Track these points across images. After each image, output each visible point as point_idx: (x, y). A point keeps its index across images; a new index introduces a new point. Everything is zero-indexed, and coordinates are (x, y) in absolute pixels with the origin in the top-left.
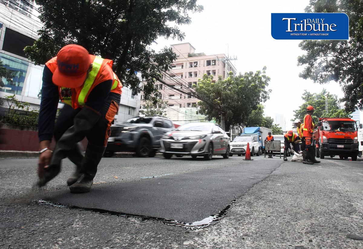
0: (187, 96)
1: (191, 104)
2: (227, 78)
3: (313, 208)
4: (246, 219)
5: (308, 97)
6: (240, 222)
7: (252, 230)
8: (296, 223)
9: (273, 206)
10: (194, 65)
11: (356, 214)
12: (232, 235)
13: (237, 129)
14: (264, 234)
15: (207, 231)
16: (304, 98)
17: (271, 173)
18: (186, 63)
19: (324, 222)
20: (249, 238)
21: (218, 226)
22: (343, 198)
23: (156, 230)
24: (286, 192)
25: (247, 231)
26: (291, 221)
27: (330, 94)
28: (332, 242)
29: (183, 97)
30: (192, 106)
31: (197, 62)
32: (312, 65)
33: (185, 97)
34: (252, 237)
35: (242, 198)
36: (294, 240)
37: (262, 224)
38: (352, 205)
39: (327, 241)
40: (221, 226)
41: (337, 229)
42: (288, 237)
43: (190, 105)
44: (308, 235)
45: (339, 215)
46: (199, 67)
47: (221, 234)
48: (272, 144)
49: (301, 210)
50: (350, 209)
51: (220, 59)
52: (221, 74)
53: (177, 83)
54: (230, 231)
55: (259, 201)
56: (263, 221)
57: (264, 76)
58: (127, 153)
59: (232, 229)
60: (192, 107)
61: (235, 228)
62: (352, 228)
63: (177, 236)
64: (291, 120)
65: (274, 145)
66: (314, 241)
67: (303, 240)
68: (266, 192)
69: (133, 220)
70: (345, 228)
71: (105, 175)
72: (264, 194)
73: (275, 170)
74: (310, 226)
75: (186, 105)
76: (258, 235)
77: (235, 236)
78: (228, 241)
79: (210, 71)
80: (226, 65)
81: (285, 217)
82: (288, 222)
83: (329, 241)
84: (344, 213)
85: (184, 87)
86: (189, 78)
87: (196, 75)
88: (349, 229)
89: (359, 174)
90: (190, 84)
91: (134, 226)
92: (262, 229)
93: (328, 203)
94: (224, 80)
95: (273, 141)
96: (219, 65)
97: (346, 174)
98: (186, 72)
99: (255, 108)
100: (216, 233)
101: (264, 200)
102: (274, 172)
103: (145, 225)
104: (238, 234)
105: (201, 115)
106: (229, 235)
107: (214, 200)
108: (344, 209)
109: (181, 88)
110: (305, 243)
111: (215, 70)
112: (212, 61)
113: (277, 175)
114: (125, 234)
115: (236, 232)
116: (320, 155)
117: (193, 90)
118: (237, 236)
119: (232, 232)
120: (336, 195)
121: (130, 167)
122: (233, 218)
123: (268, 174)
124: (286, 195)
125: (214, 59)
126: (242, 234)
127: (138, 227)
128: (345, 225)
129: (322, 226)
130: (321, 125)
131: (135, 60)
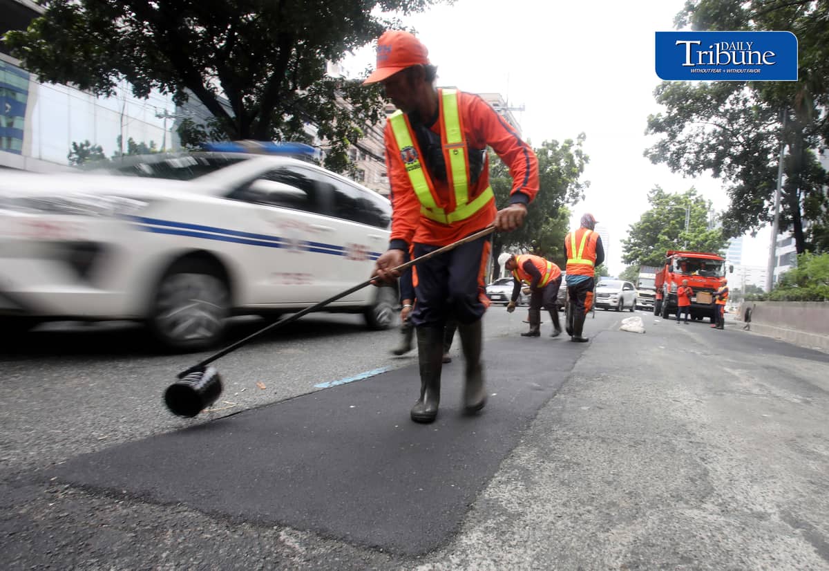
5: (659, 198)
32: (673, 136)
57: (579, 153)
99: (554, 213)
130: (670, 262)
131: (302, 96)
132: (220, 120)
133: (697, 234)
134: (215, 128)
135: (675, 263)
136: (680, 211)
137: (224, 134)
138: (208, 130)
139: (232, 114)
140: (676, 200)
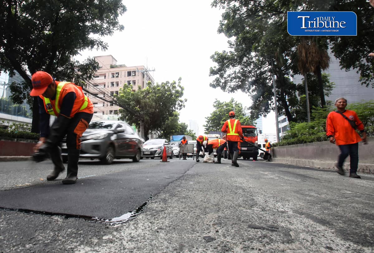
0: (109, 104)
1: (113, 111)
2: (146, 88)
3: (221, 203)
4: (160, 214)
5: (219, 105)
6: (155, 217)
7: (166, 224)
8: (205, 216)
9: (185, 202)
10: (115, 75)
11: (257, 207)
12: (148, 228)
13: (155, 133)
14: (177, 227)
15: (125, 226)
16: (215, 106)
17: (184, 173)
18: (109, 74)
19: (229, 214)
20: (163, 231)
21: (135, 221)
22: (246, 194)
23: (77, 227)
24: (197, 189)
25: (161, 225)
26: (201, 215)
27: (237, 103)
28: (236, 232)
29: (105, 105)
30: (114, 113)
31: (118, 73)
32: (222, 76)
33: (107, 105)
34: (165, 230)
35: (158, 196)
36: (203, 231)
37: (175, 218)
38: (254, 199)
39: (231, 231)
40: (138, 221)
41: (239, 220)
42: (197, 228)
44: (215, 226)
45: (243, 208)
46: (121, 77)
47: (137, 228)
49: (210, 204)
50: (252, 203)
51: (140, 70)
52: (141, 85)
53: (100, 92)
54: (146, 225)
55: (173, 198)
56: (176, 215)
57: (179, 86)
59: (148, 223)
60: (114, 114)
61: (151, 222)
62: (253, 219)
63: (97, 231)
64: (203, 126)
65: (188, 148)
66: (220, 231)
67: (210, 231)
68: (179, 190)
69: (56, 218)
70: (247, 219)
71: (31, 178)
72: (178, 191)
73: (188, 170)
74: (217, 219)
75: (109, 112)
76: (171, 228)
77: (151, 229)
78: (144, 234)
79: (130, 81)
80: (145, 76)
81: (195, 211)
82: (198, 216)
83: (233, 231)
84: (247, 207)
85: (107, 95)
86: (111, 88)
87: (118, 85)
88: (251, 220)
89: (260, 172)
90: (112, 93)
91: (57, 224)
92: (175, 223)
93: (233, 198)
94: (143, 89)
95: (187, 145)
96: (138, 76)
97: (249, 173)
98: (108, 83)
99: (171, 115)
100: (133, 228)
101: (177, 197)
102: (188, 172)
103: (67, 222)
104: (153, 228)
105: (122, 121)
106: (145, 229)
107: (133, 198)
108: (247, 203)
109: (104, 96)
110: (212, 233)
111: (135, 81)
112: (133, 72)
113: (190, 175)
114: (48, 231)
115: (151, 226)
116: (228, 157)
117: (115, 99)
118: (152, 229)
119: (148, 226)
120: (241, 191)
122: (149, 214)
123: (182, 174)
124: (197, 192)
125: (134, 70)
126: (156, 228)
127: (60, 224)
128: (247, 217)
129: (228, 218)
131: (60, 70)
132: (27, 82)
134: (25, 85)
136: (228, 110)
140: (227, 105)
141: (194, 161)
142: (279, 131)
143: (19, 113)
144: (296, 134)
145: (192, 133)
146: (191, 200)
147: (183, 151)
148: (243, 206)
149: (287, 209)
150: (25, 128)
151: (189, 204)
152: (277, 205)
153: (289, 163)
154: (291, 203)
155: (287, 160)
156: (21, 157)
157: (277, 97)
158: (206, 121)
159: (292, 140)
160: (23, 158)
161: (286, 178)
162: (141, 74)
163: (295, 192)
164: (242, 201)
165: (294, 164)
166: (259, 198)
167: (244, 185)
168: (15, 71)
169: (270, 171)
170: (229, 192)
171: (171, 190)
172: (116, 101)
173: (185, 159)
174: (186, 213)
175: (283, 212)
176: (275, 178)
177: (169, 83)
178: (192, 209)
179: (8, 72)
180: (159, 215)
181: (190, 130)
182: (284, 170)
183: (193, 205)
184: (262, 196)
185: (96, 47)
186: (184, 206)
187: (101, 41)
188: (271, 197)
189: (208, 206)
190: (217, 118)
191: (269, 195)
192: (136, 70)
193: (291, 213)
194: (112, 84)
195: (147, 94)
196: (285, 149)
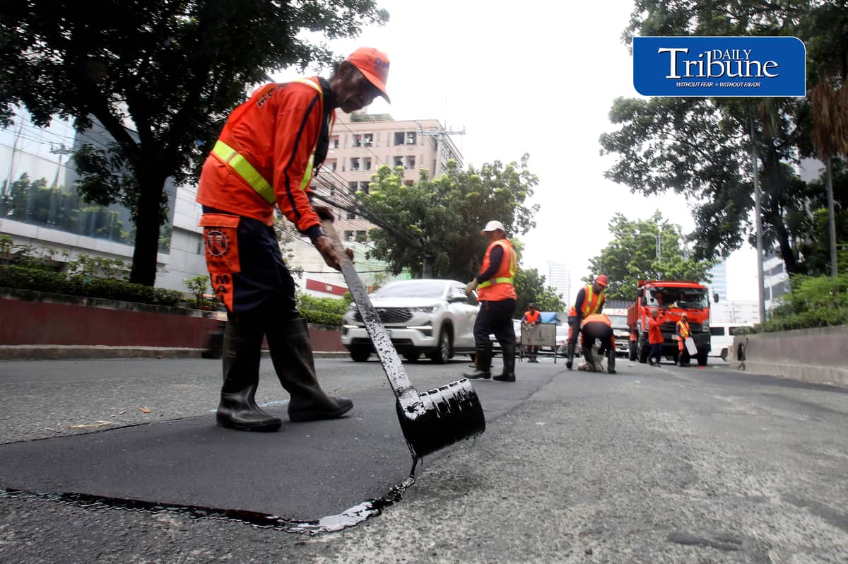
0: (344, 214)
1: (354, 233)
2: (440, 176)
3: (607, 477)
4: (449, 507)
5: (623, 226)
6: (434, 514)
7: (460, 533)
8: (564, 511)
9: (518, 473)
10: (363, 141)
11: (696, 485)
12: (409, 545)
14: (485, 541)
15: (351, 538)
16: (612, 229)
17: (527, 398)
18: (346, 137)
19: (624, 506)
20: (449, 552)
21: (380, 525)
22: (674, 452)
23: (219, 543)
24: (552, 440)
25: (447, 536)
26: (553, 508)
27: (669, 223)
28: (635, 554)
30: (357, 237)
31: (371, 135)
33: (339, 216)
34: (455, 550)
35: (449, 457)
36: (552, 553)
37: (485, 517)
38: (691, 467)
39: (626, 551)
40: (386, 526)
41: (649, 522)
42: (539, 545)
43: (351, 235)
44: (586, 539)
45: (661, 491)
46: (378, 146)
47: (383, 545)
48: (538, 331)
49: (581, 480)
50: (685, 476)
51: (427, 131)
52: (427, 167)
53: (322, 183)
54: (407, 536)
55: (487, 463)
56: (489, 510)
57: (524, 175)
58: (186, 349)
59: (412, 531)
60: (356, 241)
61: (419, 529)
62: (682, 518)
63: (272, 555)
64: (582, 280)
65: (542, 334)
66: (596, 552)
67: (572, 552)
68: (508, 440)
69: (164, 517)
70: (668, 520)
71: (115, 406)
72: (504, 445)
73: (538, 390)
74: (593, 519)
75: (342, 235)
76: (471, 543)
77: (417, 548)
78: (398, 560)
79: (402, 157)
80: (440, 144)
82: (546, 510)
83: (628, 551)
84: (672, 486)
85: (339, 192)
86: (352, 172)
87: (368, 165)
88: (676, 521)
89: (716, 397)
90: (353, 186)
91: (165, 534)
92: (483, 530)
93: (640, 463)
94: (432, 179)
95: (541, 325)
96: (422, 145)
97: (689, 399)
98: (344, 158)
100: (371, 544)
101: (500, 459)
102: (536, 394)
103: (194, 531)
104: (423, 544)
105: (377, 261)
106: (403, 547)
107: (383, 462)
109: (332, 194)
110: (575, 558)
111: (414, 156)
112: (409, 133)
113: (540, 402)
114: (135, 557)
115: (420, 538)
116: (639, 357)
117: (360, 202)
118: (421, 549)
119: (411, 540)
120: (661, 445)
121: (190, 384)
122: (420, 505)
123: (521, 399)
124: (553, 447)
125: (413, 130)
126: (433, 544)
127: (173, 536)
128: (669, 513)
129: (620, 517)
130: (642, 294)
131: (216, 120)
132: (123, 145)
133: (672, 263)
134: (117, 154)
135: (648, 295)
136: (648, 240)
137: (126, 160)
138: (109, 156)
139: (137, 140)
140: (643, 227)
141: (556, 365)
142: (764, 294)
143: (100, 230)
144: (802, 303)
145: (554, 294)
146: (534, 468)
147: (529, 340)
148: (661, 485)
149: (767, 490)
150: (112, 269)
151: (527, 479)
152: (746, 482)
153: (787, 375)
154: (779, 477)
155: (781, 367)
156: (99, 347)
157: (762, 211)
158: (590, 268)
159: (795, 318)
160: (103, 351)
161: (776, 412)
162: (430, 139)
163: (790, 447)
164: (660, 471)
165: (798, 377)
166: (705, 464)
167: (672, 430)
168: (91, 116)
169: (740, 395)
170: (632, 448)
171: (486, 442)
172: (361, 208)
173: (533, 360)
174: (516, 503)
175: (757, 500)
176: (749, 413)
177: (500, 165)
178: (533, 494)
179: (72, 119)
180: (445, 510)
181: (549, 288)
182: (772, 392)
183: (537, 482)
184: (713, 459)
185: (313, 64)
186: (513, 485)
187: (329, 50)
188: (732, 460)
189: (574, 484)
190: (616, 259)
191: (729, 456)
192: (418, 130)
193: (776, 501)
194: (355, 164)
195: (442, 192)
196: (778, 340)
